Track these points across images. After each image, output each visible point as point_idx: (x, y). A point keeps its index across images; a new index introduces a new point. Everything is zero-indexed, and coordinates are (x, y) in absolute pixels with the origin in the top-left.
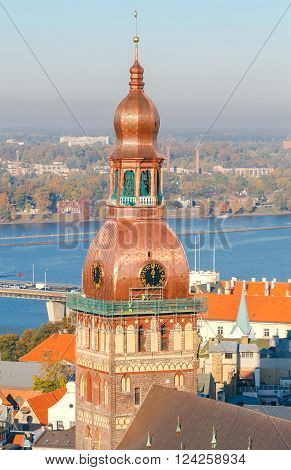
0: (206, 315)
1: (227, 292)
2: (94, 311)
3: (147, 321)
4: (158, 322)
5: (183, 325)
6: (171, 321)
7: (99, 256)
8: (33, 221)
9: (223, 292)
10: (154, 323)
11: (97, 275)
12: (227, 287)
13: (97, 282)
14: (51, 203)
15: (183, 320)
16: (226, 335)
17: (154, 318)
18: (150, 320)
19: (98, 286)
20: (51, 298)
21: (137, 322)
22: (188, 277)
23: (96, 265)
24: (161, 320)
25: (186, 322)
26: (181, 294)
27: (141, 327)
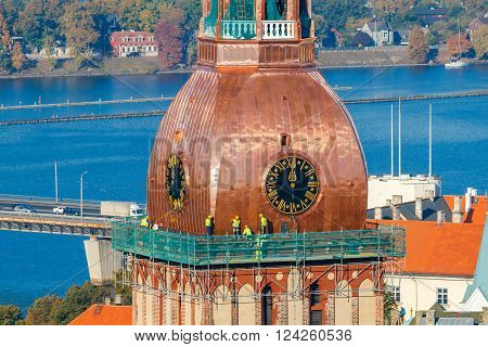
0: (402, 263)
1: (457, 219)
2: (171, 257)
3: (279, 277)
4: (304, 278)
5: (355, 285)
6: (331, 276)
7: (181, 143)
8: (60, 72)
9: (448, 217)
10: (294, 281)
11: (176, 182)
12: (456, 208)
13: (177, 196)
14: (97, 35)
15: (355, 274)
16: (453, 306)
17: (295, 270)
18: (286, 274)
19: (177, 204)
20: (93, 231)
21: (259, 279)
22: (365, 187)
23: (173, 162)
24: (310, 276)
25: (361, 278)
26: (350, 220)
27: (267, 289)
